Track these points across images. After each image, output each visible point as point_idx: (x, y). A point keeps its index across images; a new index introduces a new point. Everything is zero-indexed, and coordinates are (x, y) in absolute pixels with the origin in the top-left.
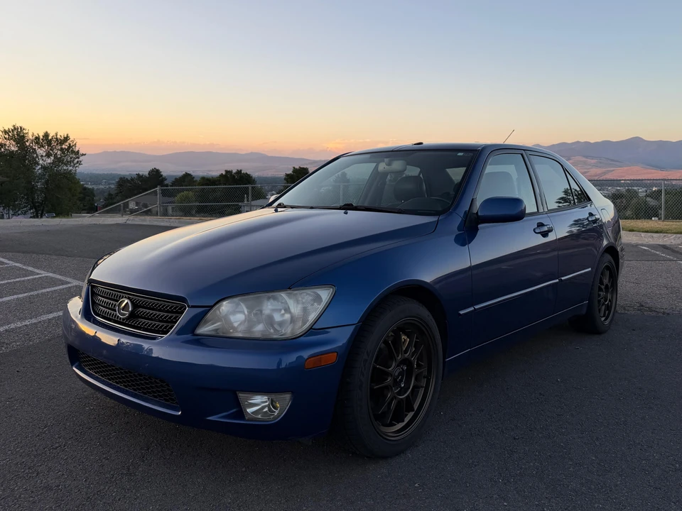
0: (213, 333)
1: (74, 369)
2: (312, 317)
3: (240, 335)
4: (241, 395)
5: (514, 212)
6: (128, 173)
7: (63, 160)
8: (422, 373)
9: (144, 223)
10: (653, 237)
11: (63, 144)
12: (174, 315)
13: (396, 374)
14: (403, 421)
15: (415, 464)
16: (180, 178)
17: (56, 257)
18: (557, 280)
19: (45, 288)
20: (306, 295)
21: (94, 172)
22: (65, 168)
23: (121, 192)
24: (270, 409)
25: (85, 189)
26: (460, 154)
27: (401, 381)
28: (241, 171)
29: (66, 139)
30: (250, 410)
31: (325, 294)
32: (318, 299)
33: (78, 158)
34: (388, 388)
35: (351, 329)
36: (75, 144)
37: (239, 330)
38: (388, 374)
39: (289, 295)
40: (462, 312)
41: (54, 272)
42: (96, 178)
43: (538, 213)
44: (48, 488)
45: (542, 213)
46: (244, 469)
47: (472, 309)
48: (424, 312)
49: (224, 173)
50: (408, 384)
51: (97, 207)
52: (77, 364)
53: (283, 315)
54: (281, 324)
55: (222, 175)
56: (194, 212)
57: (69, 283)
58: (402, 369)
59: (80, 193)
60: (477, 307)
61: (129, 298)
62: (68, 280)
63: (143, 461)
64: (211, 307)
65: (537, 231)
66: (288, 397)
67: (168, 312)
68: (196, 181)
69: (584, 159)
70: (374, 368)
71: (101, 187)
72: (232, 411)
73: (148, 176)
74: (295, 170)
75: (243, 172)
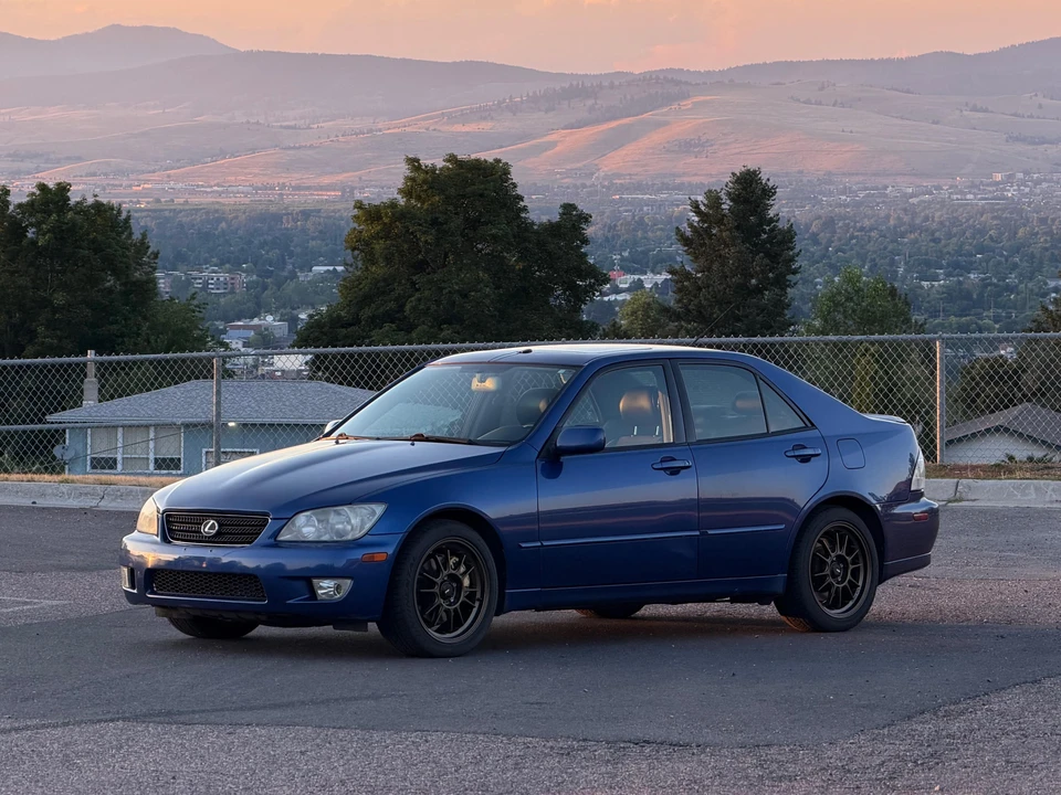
0: (290, 539)
2: (368, 525)
4: (315, 581)
5: (592, 442)
12: (259, 528)
18: (699, 533)
20: (364, 509)
27: (451, 595)
30: (321, 592)
31: (379, 509)
32: (374, 513)
39: (350, 509)
40: (523, 545)
43: (672, 444)
45: (680, 445)
47: (538, 544)
53: (346, 526)
54: (344, 531)
58: (452, 585)
60: (545, 543)
64: (289, 519)
65: (655, 467)
66: (350, 581)
67: (253, 525)
72: (307, 595)
74: (423, 181)
75: (74, 199)
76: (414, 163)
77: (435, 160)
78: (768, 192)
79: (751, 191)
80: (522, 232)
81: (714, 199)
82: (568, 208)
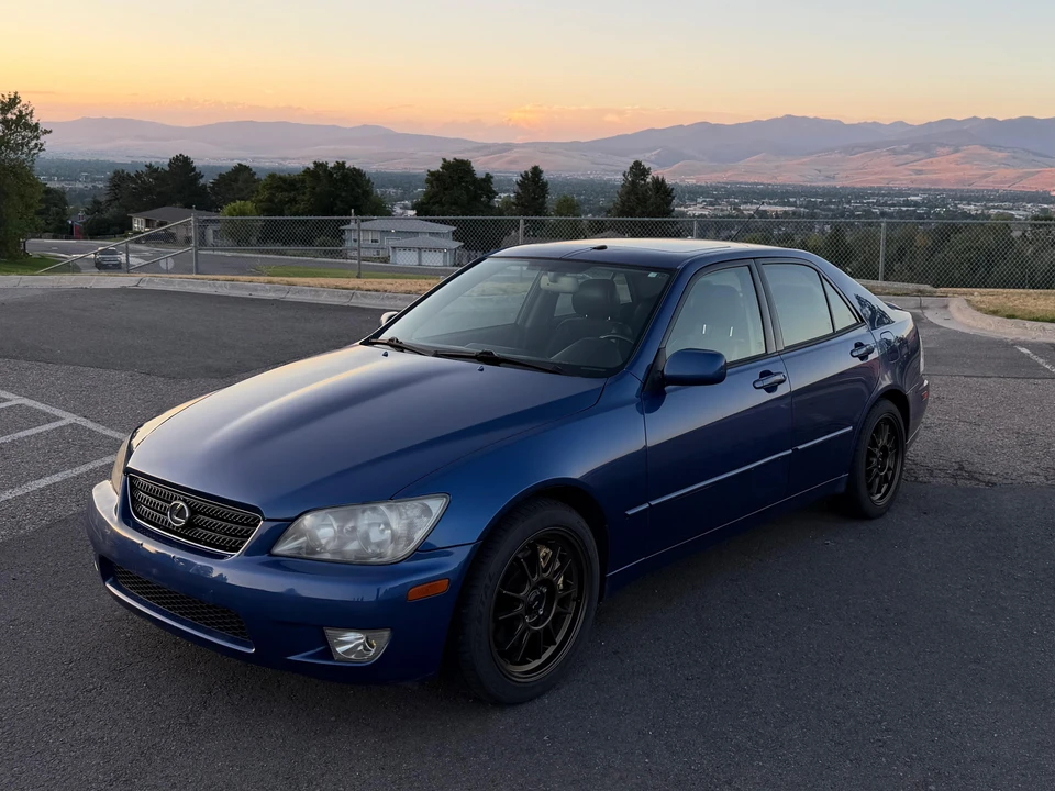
0: (293, 553)
1: (108, 586)
2: (419, 536)
3: (327, 556)
4: (329, 632)
5: (711, 371)
6: (129, 161)
7: (8, 142)
8: (570, 594)
9: (170, 288)
10: (1044, 329)
11: (8, 110)
12: (245, 528)
13: (532, 599)
14: (540, 658)
15: (550, 712)
16: (228, 173)
17: (26, 364)
18: (790, 451)
19: (22, 429)
20: (412, 508)
21: (65, 157)
22: (12, 156)
23: (117, 199)
24: (365, 647)
25: (49, 191)
26: (653, 275)
27: (539, 607)
28: (344, 163)
29: (14, 101)
30: (340, 649)
31: (436, 505)
32: (427, 511)
33: (38, 138)
34: (519, 618)
35: (469, 548)
36: (31, 112)
37: (328, 548)
38: (519, 601)
39: (389, 507)
40: (629, 513)
41: (30, 397)
42: (70, 170)
44: (91, 741)
45: (771, 355)
46: (333, 719)
47: (646, 506)
48: (574, 519)
49: (312, 166)
50: (548, 609)
51: (72, 226)
52: (111, 579)
53: (383, 530)
54: (380, 544)
55: (307, 171)
56: (254, 240)
57: (58, 419)
58: (541, 592)
59: (41, 201)
60: (653, 503)
61: (184, 501)
62: (57, 412)
63: (206, 708)
64: (293, 520)
65: (757, 386)
66: (386, 634)
67: (237, 523)
68: (259, 180)
69: (984, 150)
70: (500, 593)
71: (79, 185)
72: (318, 650)
73: (167, 169)
74: (447, 165)
75: (347, 166)
76: (444, 160)
77: (450, 159)
78: (541, 172)
79: (536, 171)
80: (475, 181)
81: (527, 173)
82: (487, 174)
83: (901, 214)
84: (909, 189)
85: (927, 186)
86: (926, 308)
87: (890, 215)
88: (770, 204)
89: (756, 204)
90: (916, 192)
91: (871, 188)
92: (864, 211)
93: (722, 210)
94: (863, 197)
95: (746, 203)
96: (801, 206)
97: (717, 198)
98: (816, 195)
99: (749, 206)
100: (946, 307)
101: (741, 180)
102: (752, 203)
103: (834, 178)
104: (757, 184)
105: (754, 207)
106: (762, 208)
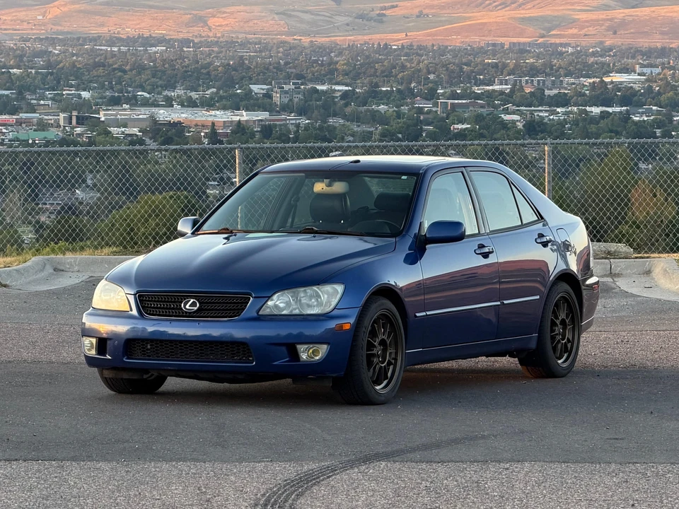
2: (334, 302)
4: (298, 346)
5: (456, 233)
12: (240, 305)
18: (499, 303)
26: (404, 177)
35: (357, 310)
39: (318, 288)
40: (417, 315)
43: (479, 234)
45: (483, 235)
47: (424, 314)
48: (393, 308)
50: (384, 358)
60: (428, 313)
64: (269, 297)
65: (477, 252)
66: (326, 346)
67: (234, 303)
70: (368, 339)
83: (585, 126)
84: (606, 51)
85: (658, 42)
86: (618, 275)
87: (557, 131)
88: (191, 104)
89: (146, 103)
90: (625, 58)
91: (496, 49)
92: (478, 119)
93: (42, 126)
94: (472, 78)
95: (115, 102)
96: (286, 108)
97: (23, 88)
98: (330, 74)
99: (124, 112)
100: (648, 272)
101: (94, 31)
102: (134, 102)
103: (380, 19)
104: (148, 42)
105: (143, 113)
106: (163, 115)
